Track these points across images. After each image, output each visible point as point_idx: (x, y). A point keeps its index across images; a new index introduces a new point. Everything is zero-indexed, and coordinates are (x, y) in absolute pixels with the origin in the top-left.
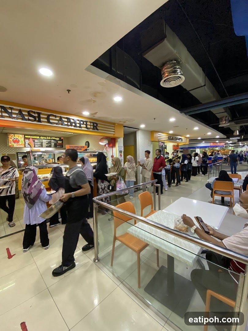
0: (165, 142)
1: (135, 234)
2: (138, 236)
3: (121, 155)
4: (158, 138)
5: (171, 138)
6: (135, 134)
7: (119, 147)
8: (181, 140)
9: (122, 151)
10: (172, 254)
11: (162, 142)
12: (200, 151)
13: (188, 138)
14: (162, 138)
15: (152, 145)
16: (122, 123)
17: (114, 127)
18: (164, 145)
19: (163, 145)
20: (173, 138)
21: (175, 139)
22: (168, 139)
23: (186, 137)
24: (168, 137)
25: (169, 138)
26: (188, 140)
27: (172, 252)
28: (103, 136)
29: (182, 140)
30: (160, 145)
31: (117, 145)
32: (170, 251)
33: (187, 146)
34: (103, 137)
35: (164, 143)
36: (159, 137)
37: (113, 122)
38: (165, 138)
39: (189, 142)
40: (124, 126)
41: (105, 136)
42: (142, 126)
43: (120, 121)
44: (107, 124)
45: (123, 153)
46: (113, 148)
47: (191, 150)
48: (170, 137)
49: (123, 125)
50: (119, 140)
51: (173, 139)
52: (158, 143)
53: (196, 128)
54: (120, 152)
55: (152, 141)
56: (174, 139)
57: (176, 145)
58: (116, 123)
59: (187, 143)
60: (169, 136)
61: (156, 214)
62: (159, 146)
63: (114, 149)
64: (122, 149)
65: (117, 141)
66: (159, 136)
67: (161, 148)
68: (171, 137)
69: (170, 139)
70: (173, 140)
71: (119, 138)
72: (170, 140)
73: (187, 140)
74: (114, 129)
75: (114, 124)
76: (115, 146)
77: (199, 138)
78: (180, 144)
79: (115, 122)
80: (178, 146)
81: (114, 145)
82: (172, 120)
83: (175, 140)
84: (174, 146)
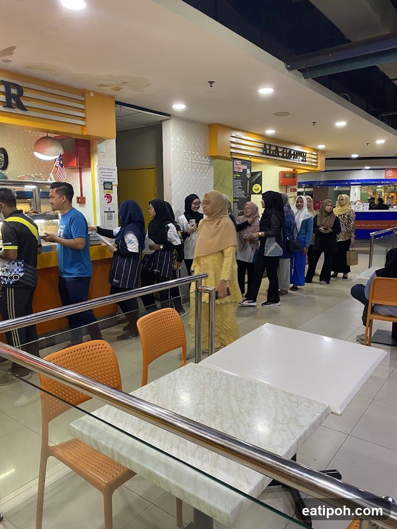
0: (253, 160)
1: (89, 438)
2: (96, 443)
3: (109, 197)
4: (232, 148)
5: (270, 150)
6: (156, 130)
7: (100, 169)
8: (301, 158)
9: (111, 183)
10: (182, 491)
11: (244, 162)
12: (362, 194)
13: (323, 152)
14: (243, 147)
15: (212, 170)
16: (108, 91)
17: (83, 102)
18: (248, 171)
19: (245, 171)
20: (277, 149)
21: (283, 152)
22: (263, 154)
23: (316, 150)
24: (262, 145)
25: (264, 149)
26: (322, 160)
27: (181, 486)
28: (47, 131)
29: (304, 157)
30: (236, 170)
31: (95, 163)
32: (178, 484)
33: (323, 178)
34: (45, 135)
35: (249, 164)
36: (233, 145)
37: (77, 85)
38: (253, 149)
39: (326, 165)
40: (117, 103)
41: (55, 133)
42: (179, 107)
43: (102, 85)
44: (56, 92)
45: (115, 188)
46: (83, 174)
47: (336, 191)
48: (268, 147)
49: (112, 97)
50: (101, 147)
51: (276, 153)
52: (231, 163)
53: (341, 124)
54: (107, 185)
55: (214, 157)
56: (280, 154)
57: (290, 172)
58: (89, 91)
59: (318, 169)
60: (265, 145)
61: (175, 375)
62: (235, 173)
63: (87, 176)
64: (114, 178)
65: (96, 151)
66: (234, 140)
67: (240, 178)
68: (270, 146)
69: (267, 154)
70: (279, 157)
71: (102, 140)
72: (269, 155)
73: (319, 157)
74: (83, 110)
75: (83, 92)
76: (89, 166)
77: (355, 156)
78: (300, 171)
79: (85, 86)
80: (294, 175)
81: (84, 164)
82: (266, 91)
83: (283, 157)
84: (283, 175)
